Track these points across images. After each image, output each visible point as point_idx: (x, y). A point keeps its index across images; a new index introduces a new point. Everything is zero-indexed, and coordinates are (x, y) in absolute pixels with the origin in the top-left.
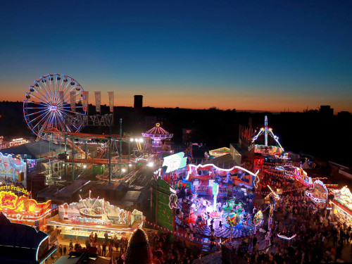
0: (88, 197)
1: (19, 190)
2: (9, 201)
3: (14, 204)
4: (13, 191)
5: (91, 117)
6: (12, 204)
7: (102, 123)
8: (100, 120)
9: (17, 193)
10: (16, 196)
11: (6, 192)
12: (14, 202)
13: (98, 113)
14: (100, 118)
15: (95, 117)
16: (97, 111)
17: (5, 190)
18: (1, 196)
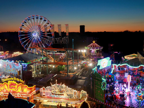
0: (55, 83)
1: (18, 80)
2: (13, 86)
3: (16, 88)
4: (15, 81)
5: (56, 39)
6: (15, 88)
7: (63, 42)
8: (61, 40)
9: (17, 82)
10: (17, 83)
11: (11, 82)
12: (16, 86)
13: (60, 36)
14: (61, 39)
15: (58, 39)
16: (60, 35)
17: (10, 80)
18: (9, 84)
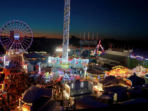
3: (120, 72)
7: (93, 44)
15: (91, 41)
18: (116, 70)
